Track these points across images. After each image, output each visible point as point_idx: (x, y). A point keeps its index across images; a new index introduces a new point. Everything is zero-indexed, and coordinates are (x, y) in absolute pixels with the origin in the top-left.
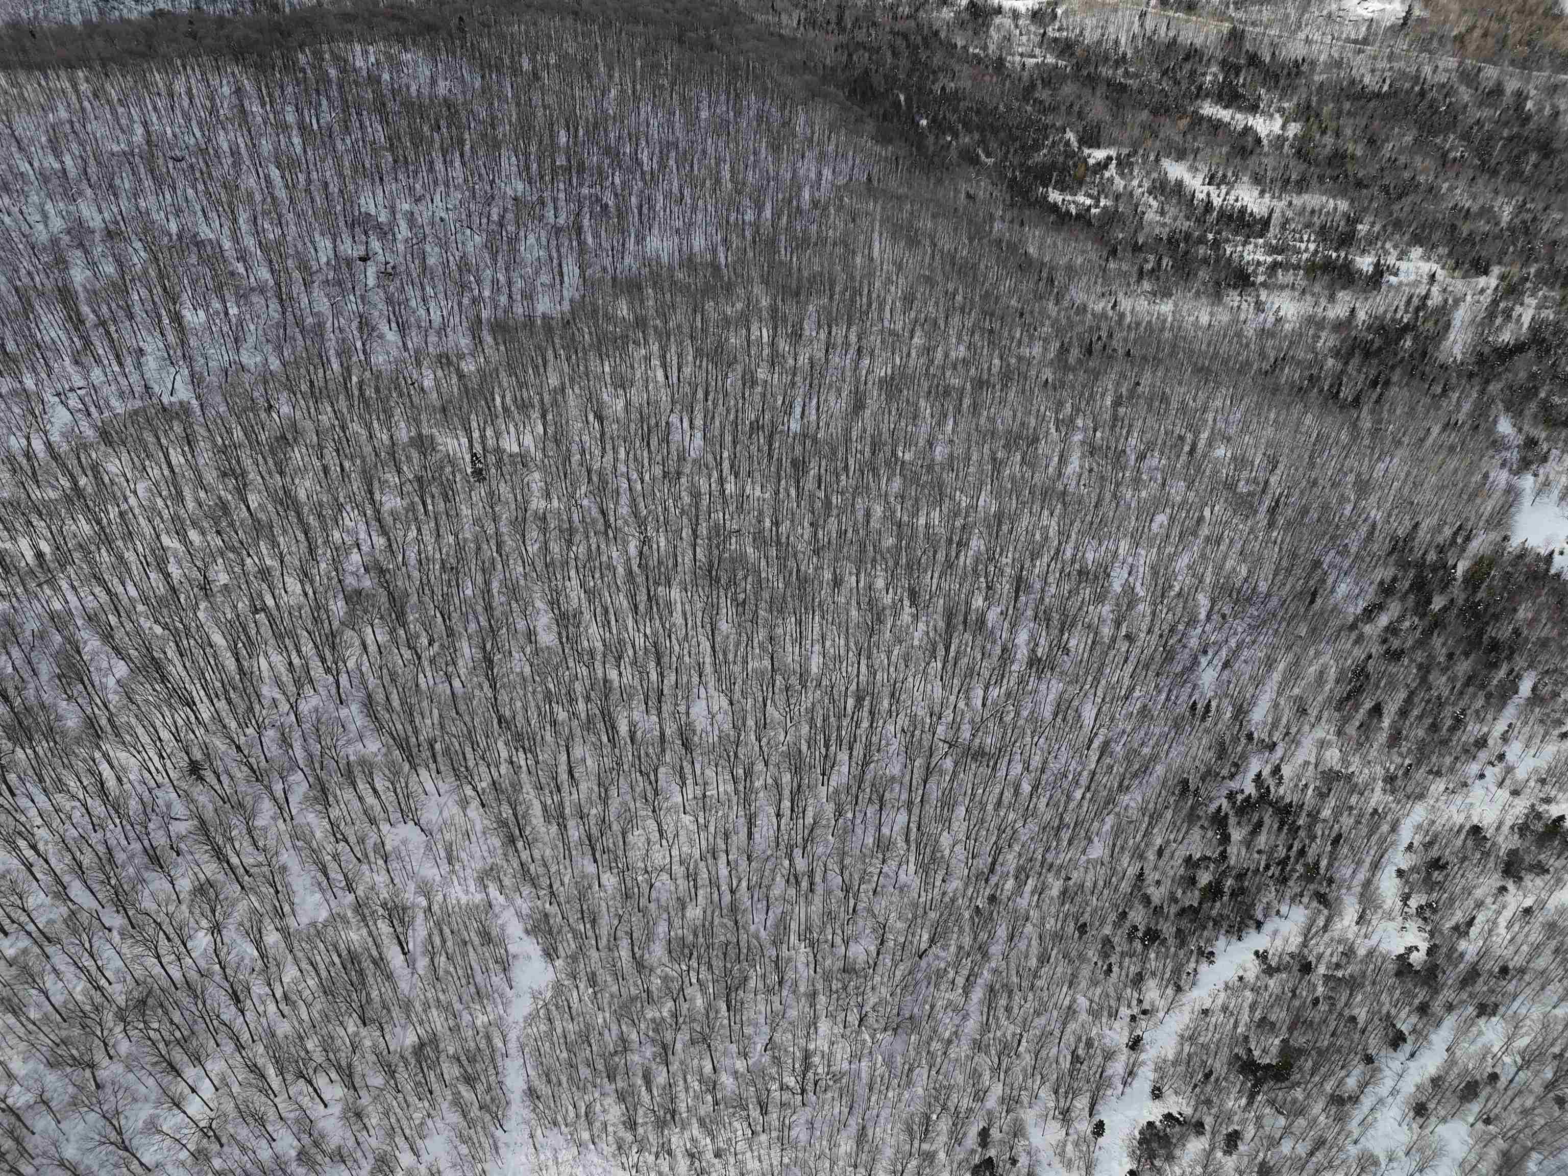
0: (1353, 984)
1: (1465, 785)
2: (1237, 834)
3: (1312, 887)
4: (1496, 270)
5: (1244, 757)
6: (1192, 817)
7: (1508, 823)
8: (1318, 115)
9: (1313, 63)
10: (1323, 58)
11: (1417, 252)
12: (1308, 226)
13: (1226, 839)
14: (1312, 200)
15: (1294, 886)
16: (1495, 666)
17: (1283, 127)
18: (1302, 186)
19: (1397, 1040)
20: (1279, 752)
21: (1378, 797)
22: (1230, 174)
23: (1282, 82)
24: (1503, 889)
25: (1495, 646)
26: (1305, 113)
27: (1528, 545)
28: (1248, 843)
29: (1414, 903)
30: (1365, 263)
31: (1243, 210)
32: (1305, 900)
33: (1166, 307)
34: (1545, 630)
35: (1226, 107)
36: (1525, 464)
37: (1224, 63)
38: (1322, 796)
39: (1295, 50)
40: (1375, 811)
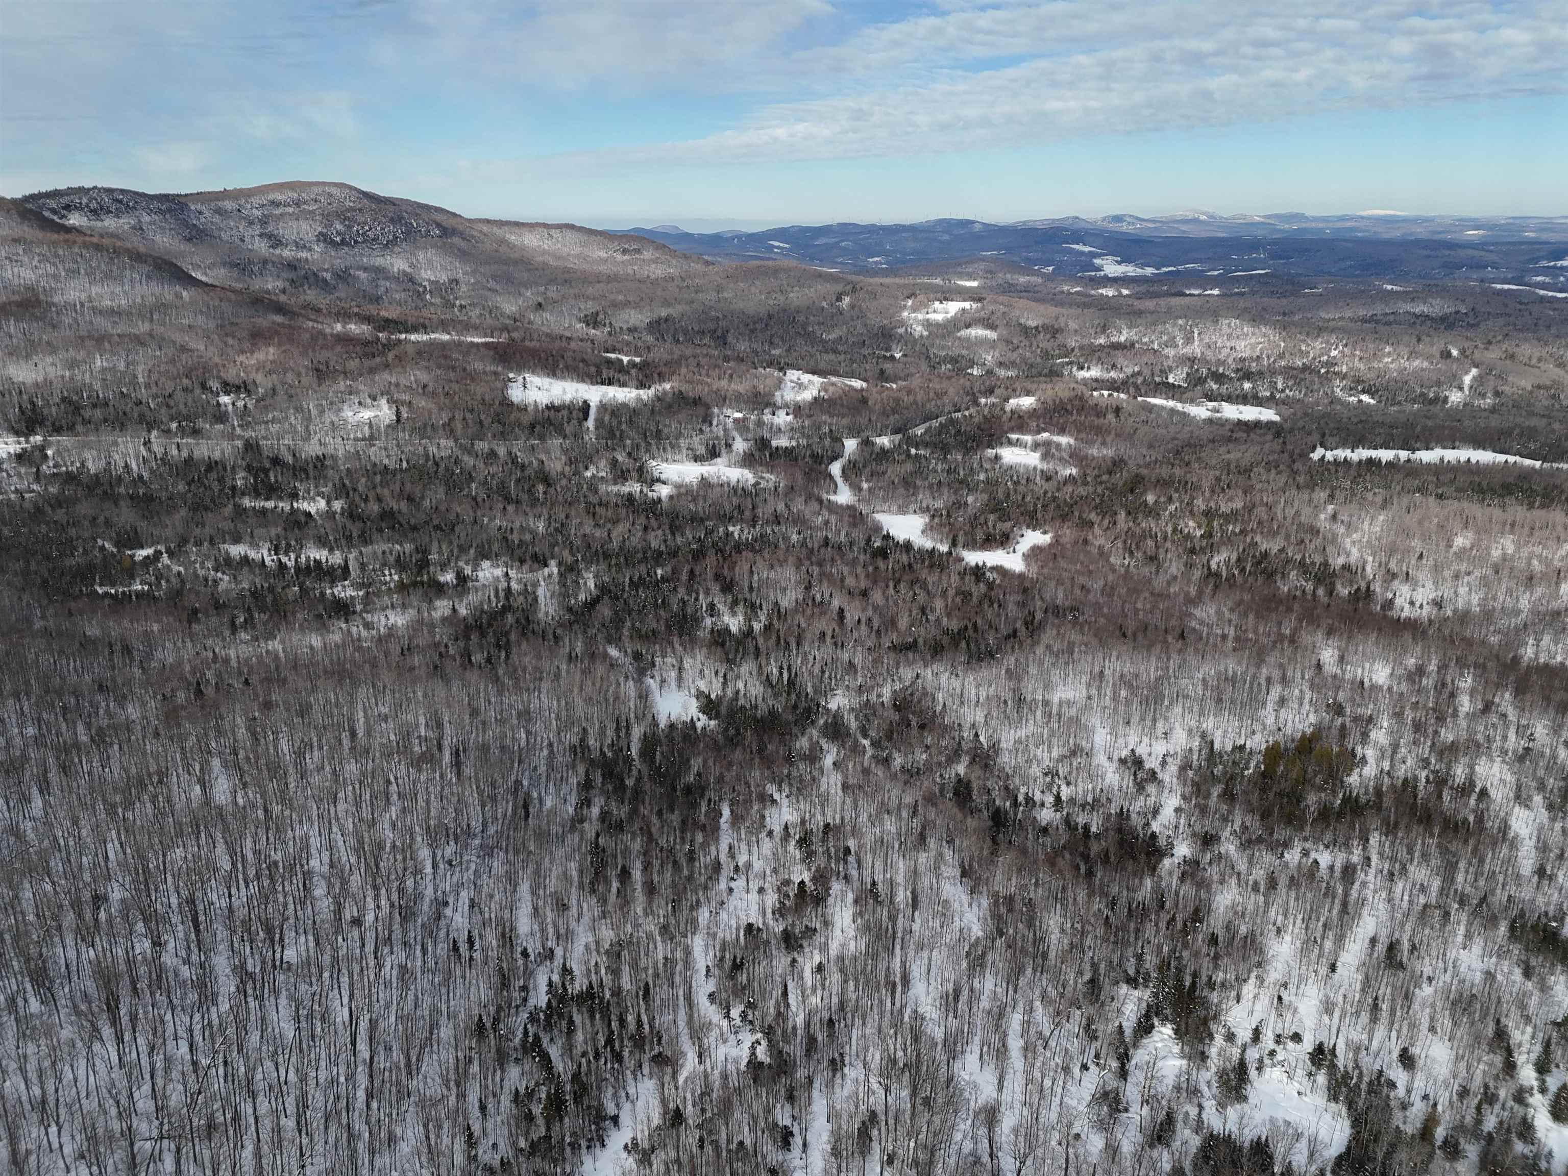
1: (723, 903)
2: (554, 1052)
3: (647, 1057)
4: (553, 563)
5: (529, 974)
6: (502, 1059)
8: (355, 490)
10: (340, 453)
11: (486, 564)
12: (384, 565)
14: (380, 547)
15: (629, 1062)
16: (695, 805)
17: (328, 503)
18: (365, 540)
19: (785, 1138)
20: (559, 952)
21: (661, 950)
22: (293, 543)
23: (311, 473)
24: (794, 961)
25: (688, 790)
26: (342, 491)
27: (673, 718)
29: (735, 1013)
30: (448, 577)
32: (646, 1070)
35: (267, 499)
36: (641, 673)
37: (249, 468)
38: (616, 972)
40: (666, 958)
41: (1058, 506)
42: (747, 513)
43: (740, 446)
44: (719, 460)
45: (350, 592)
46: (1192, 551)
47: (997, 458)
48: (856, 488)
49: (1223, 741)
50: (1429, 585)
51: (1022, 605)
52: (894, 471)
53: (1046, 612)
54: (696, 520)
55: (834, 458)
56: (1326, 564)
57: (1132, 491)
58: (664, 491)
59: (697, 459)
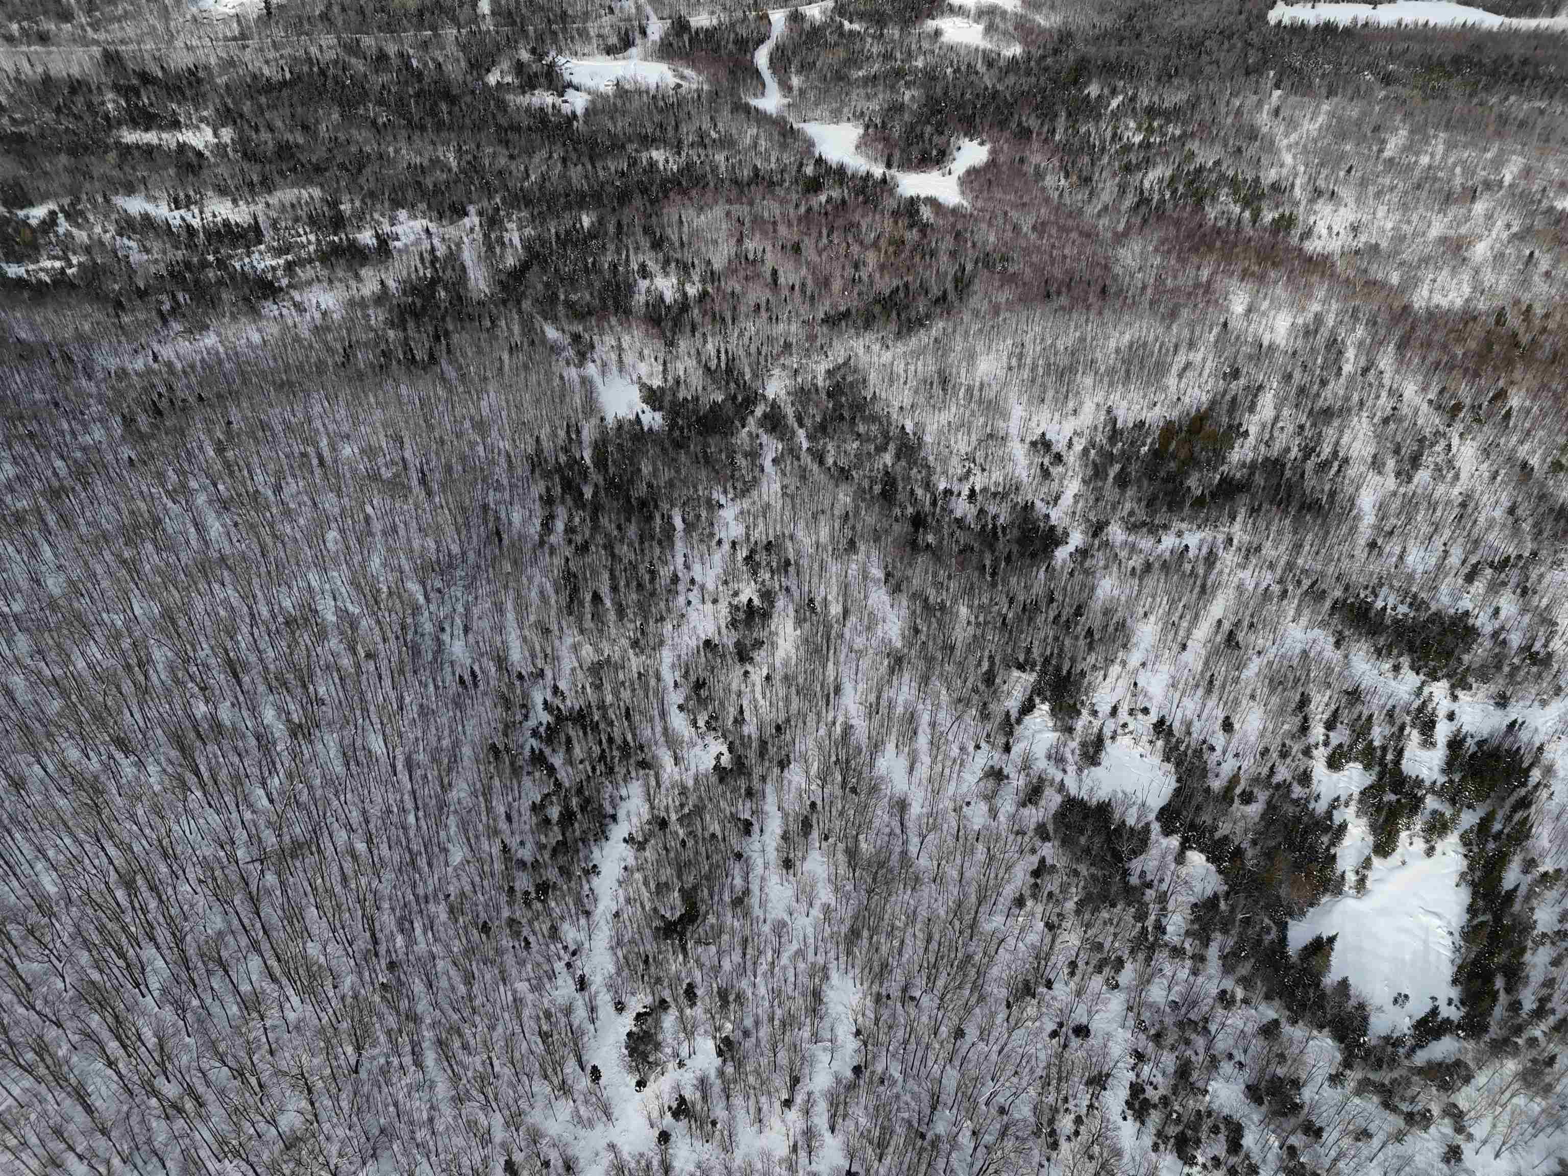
0: (699, 810)
1: (683, 616)
2: (557, 760)
3: (632, 761)
4: (472, 209)
5: (526, 695)
6: (516, 771)
7: (723, 626)
8: (241, 116)
9: (206, 68)
10: (213, 61)
11: (402, 214)
12: (297, 220)
13: (551, 770)
14: (286, 195)
15: (620, 770)
16: (650, 518)
17: (216, 135)
18: (268, 185)
19: (747, 829)
20: (549, 674)
21: (635, 663)
22: (192, 193)
23: (188, 93)
24: (746, 673)
25: (643, 503)
26: (227, 116)
27: (620, 417)
28: (570, 762)
29: (701, 723)
30: (366, 237)
31: (226, 223)
32: (633, 774)
33: (210, 340)
34: (666, 475)
35: (147, 130)
36: (582, 357)
37: (116, 88)
38: (598, 687)
39: (180, 60)
40: (639, 673)
41: (998, 107)
42: (671, 133)
43: (656, 29)
44: (633, 51)
45: (271, 262)
46: (1128, 169)
47: (938, 33)
48: (786, 87)
49: (1126, 415)
50: (1352, 204)
51: (953, 254)
52: (827, 59)
53: (976, 263)
54: (617, 146)
55: (761, 41)
56: (1257, 180)
57: (1075, 82)
58: (577, 102)
59: (610, 51)
